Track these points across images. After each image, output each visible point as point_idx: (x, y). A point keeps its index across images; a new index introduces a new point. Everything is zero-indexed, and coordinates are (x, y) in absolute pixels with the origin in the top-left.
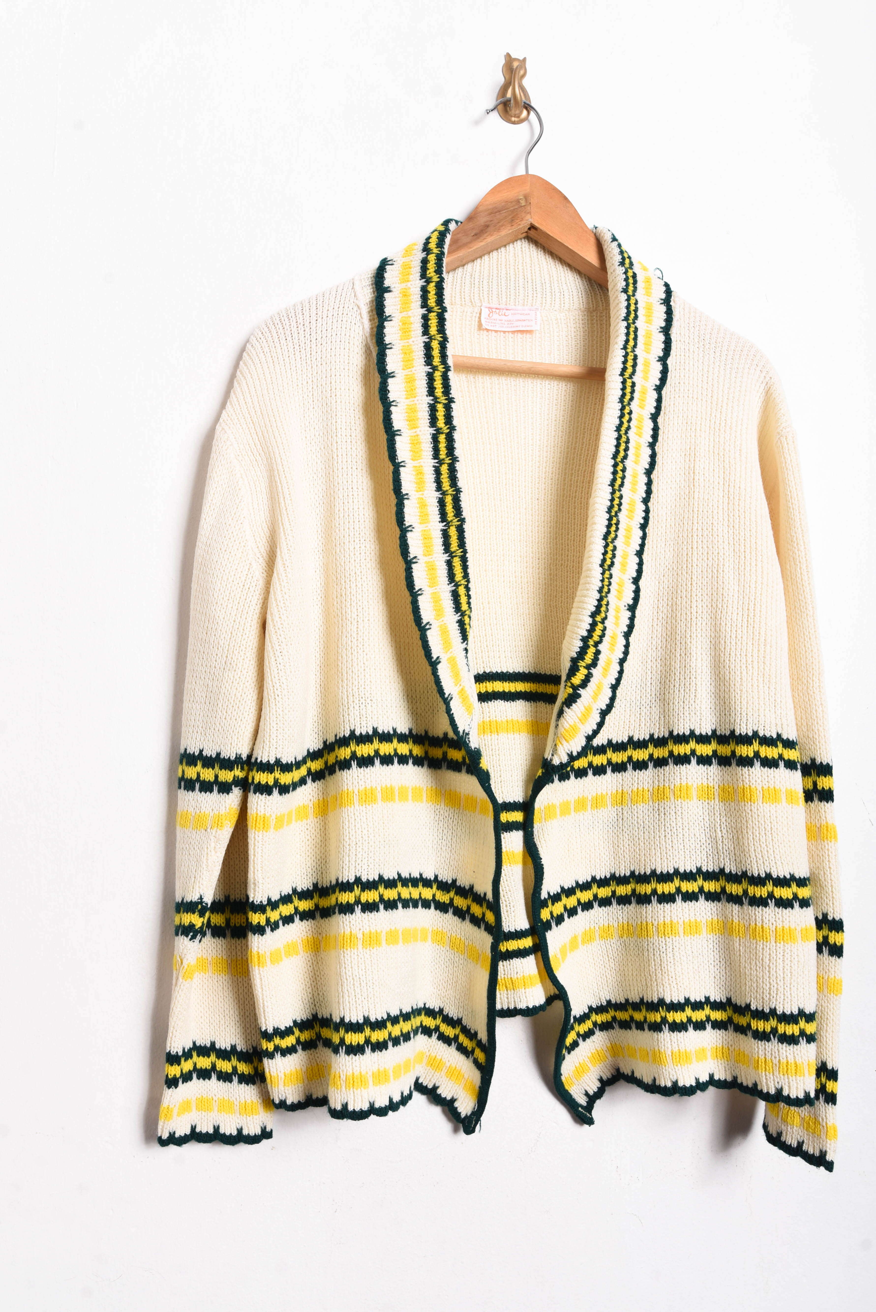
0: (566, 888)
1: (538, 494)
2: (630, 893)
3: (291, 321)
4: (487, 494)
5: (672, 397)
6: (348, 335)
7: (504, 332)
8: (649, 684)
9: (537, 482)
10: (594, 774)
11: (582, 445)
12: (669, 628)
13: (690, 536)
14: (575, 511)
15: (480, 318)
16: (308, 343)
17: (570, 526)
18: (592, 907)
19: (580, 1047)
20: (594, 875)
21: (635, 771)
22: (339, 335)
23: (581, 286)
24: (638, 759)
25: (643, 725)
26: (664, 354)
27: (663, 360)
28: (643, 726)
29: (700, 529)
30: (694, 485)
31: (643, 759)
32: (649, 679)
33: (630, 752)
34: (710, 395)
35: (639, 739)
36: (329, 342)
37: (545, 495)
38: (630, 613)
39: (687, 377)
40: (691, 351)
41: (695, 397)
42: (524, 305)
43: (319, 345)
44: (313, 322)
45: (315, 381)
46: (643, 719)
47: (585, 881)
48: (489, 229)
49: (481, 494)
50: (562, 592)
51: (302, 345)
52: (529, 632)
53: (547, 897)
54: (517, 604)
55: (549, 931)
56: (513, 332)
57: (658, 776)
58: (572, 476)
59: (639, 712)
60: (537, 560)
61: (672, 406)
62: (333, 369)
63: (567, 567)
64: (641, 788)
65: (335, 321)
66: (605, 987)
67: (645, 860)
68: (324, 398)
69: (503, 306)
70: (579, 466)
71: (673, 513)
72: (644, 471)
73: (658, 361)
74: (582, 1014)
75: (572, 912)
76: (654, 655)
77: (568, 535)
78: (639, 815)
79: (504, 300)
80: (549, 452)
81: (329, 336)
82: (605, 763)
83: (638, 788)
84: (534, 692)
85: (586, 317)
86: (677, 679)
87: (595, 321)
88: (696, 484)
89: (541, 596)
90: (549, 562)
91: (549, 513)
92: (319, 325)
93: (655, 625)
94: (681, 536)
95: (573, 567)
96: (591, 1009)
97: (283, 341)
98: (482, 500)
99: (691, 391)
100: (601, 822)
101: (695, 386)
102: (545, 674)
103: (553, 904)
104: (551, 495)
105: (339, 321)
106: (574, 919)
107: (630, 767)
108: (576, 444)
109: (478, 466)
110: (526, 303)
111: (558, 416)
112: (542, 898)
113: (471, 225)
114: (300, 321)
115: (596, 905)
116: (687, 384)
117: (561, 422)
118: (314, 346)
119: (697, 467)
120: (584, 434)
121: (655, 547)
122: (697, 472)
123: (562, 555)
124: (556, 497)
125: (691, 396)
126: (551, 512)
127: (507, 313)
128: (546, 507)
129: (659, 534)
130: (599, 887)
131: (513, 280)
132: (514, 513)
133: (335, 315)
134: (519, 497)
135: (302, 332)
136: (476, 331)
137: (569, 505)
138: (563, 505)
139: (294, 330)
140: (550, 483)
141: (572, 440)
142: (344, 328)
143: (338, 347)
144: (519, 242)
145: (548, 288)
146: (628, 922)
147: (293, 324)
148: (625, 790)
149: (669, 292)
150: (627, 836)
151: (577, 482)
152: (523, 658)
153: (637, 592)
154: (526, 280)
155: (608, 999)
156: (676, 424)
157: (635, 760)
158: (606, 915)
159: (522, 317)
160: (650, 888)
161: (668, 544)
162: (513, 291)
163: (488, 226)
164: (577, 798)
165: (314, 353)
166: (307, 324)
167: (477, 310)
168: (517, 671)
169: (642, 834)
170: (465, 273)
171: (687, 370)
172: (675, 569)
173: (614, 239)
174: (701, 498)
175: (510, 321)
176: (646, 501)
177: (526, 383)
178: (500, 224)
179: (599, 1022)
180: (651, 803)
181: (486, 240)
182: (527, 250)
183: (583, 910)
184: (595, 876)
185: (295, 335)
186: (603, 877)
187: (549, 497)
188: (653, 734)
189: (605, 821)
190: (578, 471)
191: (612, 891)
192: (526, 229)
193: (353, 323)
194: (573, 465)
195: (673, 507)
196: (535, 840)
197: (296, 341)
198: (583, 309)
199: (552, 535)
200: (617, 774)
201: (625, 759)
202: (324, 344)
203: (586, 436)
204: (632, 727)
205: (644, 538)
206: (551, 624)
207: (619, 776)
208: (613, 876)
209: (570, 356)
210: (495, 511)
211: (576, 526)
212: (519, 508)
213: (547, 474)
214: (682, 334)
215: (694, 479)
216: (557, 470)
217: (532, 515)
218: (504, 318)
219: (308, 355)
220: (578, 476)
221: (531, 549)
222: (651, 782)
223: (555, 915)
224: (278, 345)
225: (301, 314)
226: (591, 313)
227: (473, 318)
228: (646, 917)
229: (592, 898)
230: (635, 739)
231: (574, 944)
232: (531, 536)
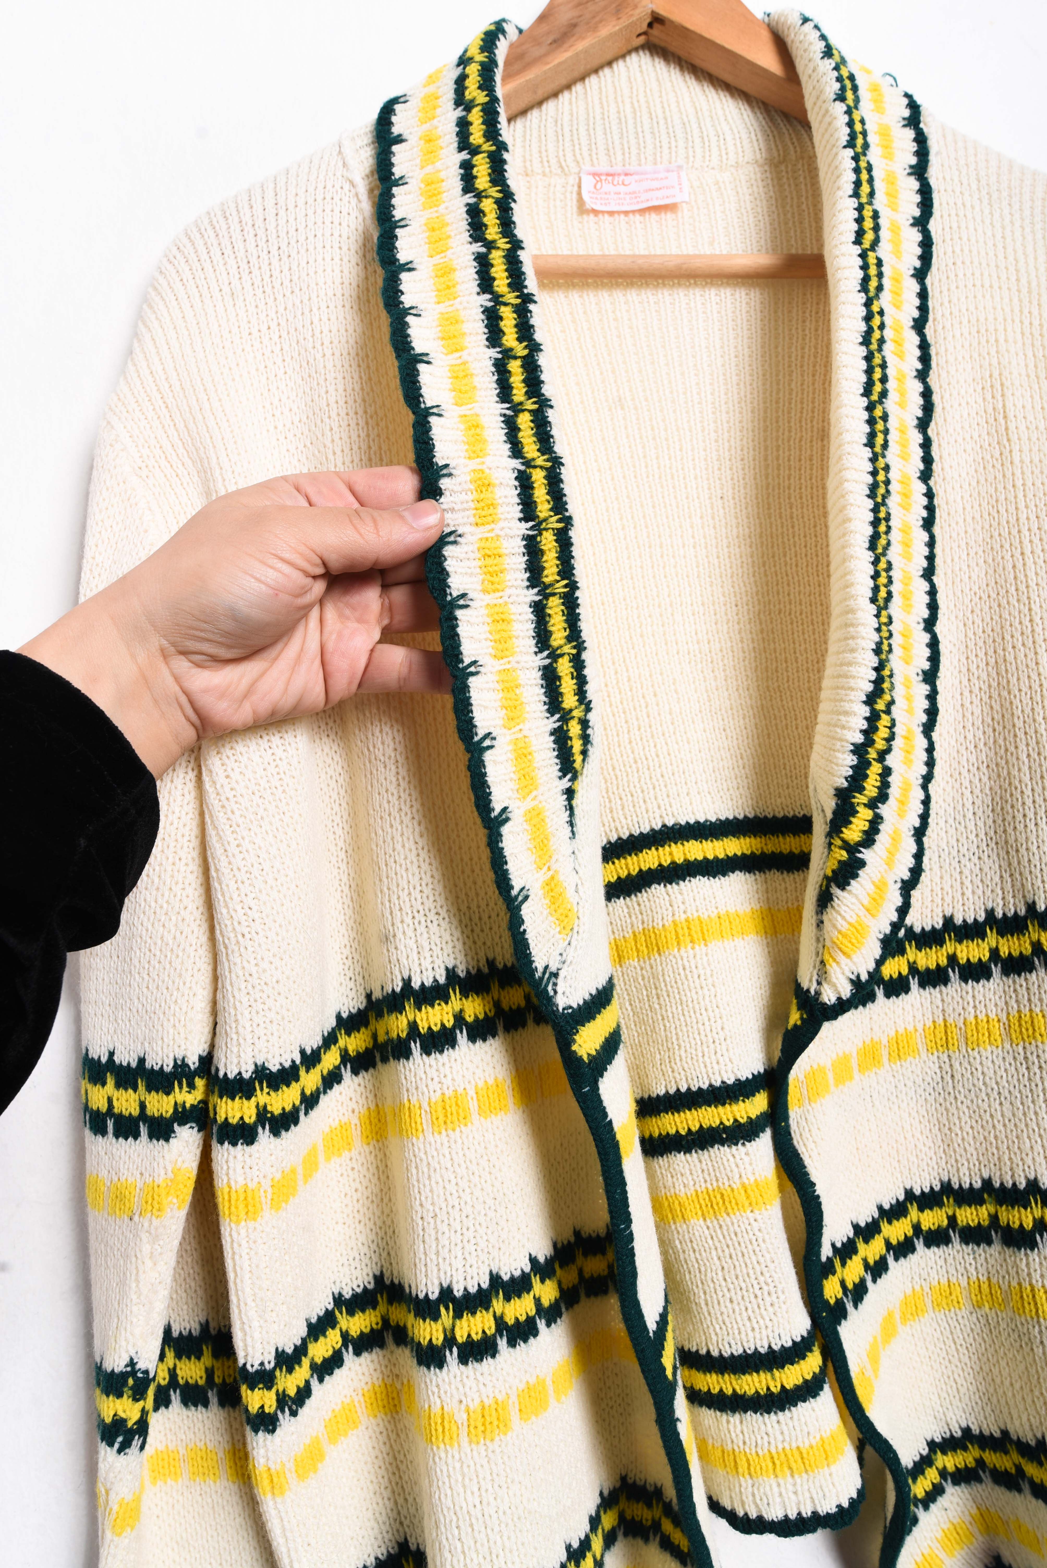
0: (863, 1224)
1: (722, 489)
2: (986, 1223)
3: (230, 221)
4: (628, 497)
5: (944, 289)
6: (336, 234)
7: (626, 213)
8: (970, 815)
9: (716, 468)
10: (888, 996)
11: (790, 394)
12: (997, 707)
13: (1014, 532)
14: (792, 513)
15: (579, 194)
16: (264, 255)
17: (786, 540)
18: (913, 1250)
19: (921, 1523)
20: (908, 1187)
21: (966, 982)
22: (319, 235)
23: (754, 122)
24: (968, 960)
25: (969, 893)
26: (922, 212)
27: (922, 222)
28: (971, 897)
29: (1033, 517)
30: (1009, 440)
31: (980, 959)
32: (968, 805)
33: (950, 947)
34: (1013, 278)
35: (964, 921)
36: (303, 251)
37: (734, 489)
38: (928, 687)
39: (966, 251)
40: (968, 205)
41: (987, 285)
42: (655, 164)
43: (285, 258)
44: (271, 218)
45: (283, 323)
46: (967, 883)
47: (894, 1202)
48: (578, 29)
49: (617, 499)
50: (786, 662)
51: (254, 260)
52: (735, 741)
53: (830, 1254)
54: (707, 691)
55: (843, 1322)
56: (642, 211)
57: (1015, 991)
58: (778, 450)
59: (958, 870)
60: (734, 608)
61: (946, 304)
62: (314, 297)
63: (790, 614)
64: (982, 1017)
65: (310, 212)
66: (956, 1402)
67: (1010, 1159)
68: (303, 352)
69: (618, 169)
70: (790, 431)
71: (975, 494)
72: (916, 422)
73: (913, 225)
74: (917, 1458)
75: (878, 1269)
76: (973, 759)
77: (785, 556)
78: (985, 1070)
79: (620, 157)
80: (731, 413)
81: (302, 239)
82: (905, 971)
83: (976, 1017)
84: (758, 853)
85: (768, 174)
86: (1029, 802)
87: (785, 180)
88: (1014, 437)
89: (749, 673)
90: (757, 608)
91: (746, 520)
92: (282, 221)
93: (968, 704)
94: (996, 534)
95: (801, 614)
96: (932, 1445)
97: (217, 256)
98: (619, 509)
99: (977, 274)
100: (910, 1084)
101: (984, 265)
102: (774, 817)
103: (843, 1264)
104: (745, 488)
105: (319, 211)
106: (885, 1280)
107: (954, 976)
108: (778, 393)
109: (606, 449)
110: (659, 159)
111: (740, 348)
112: (824, 1259)
113: (544, 28)
114: (247, 218)
115: (919, 1245)
116: (968, 263)
117: (747, 359)
118: (275, 261)
119: (1009, 405)
120: (790, 375)
121: (949, 561)
122: (1011, 415)
123: (778, 593)
124: (754, 492)
125: (978, 283)
126: (748, 518)
127: (627, 180)
128: (738, 510)
129: (954, 535)
130: (921, 1209)
131: (630, 122)
132: (681, 527)
133: (311, 201)
134: (687, 498)
135: (250, 238)
136: (575, 216)
137: (780, 503)
138: (769, 504)
139: (237, 235)
140: (740, 467)
141: (771, 386)
142: (328, 223)
143: (320, 258)
144: (634, 60)
145: (696, 132)
146: (989, 1279)
147: (235, 226)
148: (950, 1020)
149: (914, 107)
150: (966, 1111)
151: (789, 460)
152: (731, 791)
153: (934, 644)
154: (655, 120)
155: (964, 1425)
156: (958, 335)
157: (963, 961)
158: (941, 1262)
159: (656, 184)
160: (1030, 1218)
161: (972, 554)
162: (633, 141)
163: (575, 26)
164: (861, 1045)
165: (276, 273)
166: (259, 222)
167: (572, 180)
168: (723, 818)
169: (998, 1108)
170: (544, 118)
171: (965, 239)
172: (994, 595)
173: (806, 20)
174: (1027, 460)
175: (634, 193)
176: (926, 476)
177: (676, 296)
178: (597, 19)
179: (951, 1468)
180: (1007, 1046)
181: (573, 48)
182: (651, 68)
183: (896, 1259)
184: (911, 1189)
185: (239, 245)
186: (927, 1190)
187: (742, 491)
188: (993, 910)
189: (919, 1081)
190: (789, 441)
191: (948, 1217)
192: (644, 27)
193: (345, 212)
194: (778, 431)
195: (974, 484)
196: (795, 1143)
197: (241, 254)
198: (761, 161)
199: (755, 559)
200: (929, 990)
201: (943, 961)
202: (294, 254)
203: (794, 377)
204: (948, 899)
205: (931, 544)
206: (774, 722)
207: (933, 994)
208: (947, 1188)
209: (749, 243)
210: (646, 527)
211: (796, 538)
212: (690, 517)
213: (733, 452)
214: (948, 178)
215: (1007, 429)
216: (751, 443)
217: (715, 528)
218: (622, 189)
219: (267, 278)
220: (789, 450)
221: (720, 590)
222: (1002, 1004)
223: (850, 1286)
224: (207, 265)
225: (247, 207)
226: (776, 166)
227: (568, 195)
228: (1029, 1274)
229: (910, 1233)
230: (958, 921)
231: (888, 1331)
232: (717, 564)
